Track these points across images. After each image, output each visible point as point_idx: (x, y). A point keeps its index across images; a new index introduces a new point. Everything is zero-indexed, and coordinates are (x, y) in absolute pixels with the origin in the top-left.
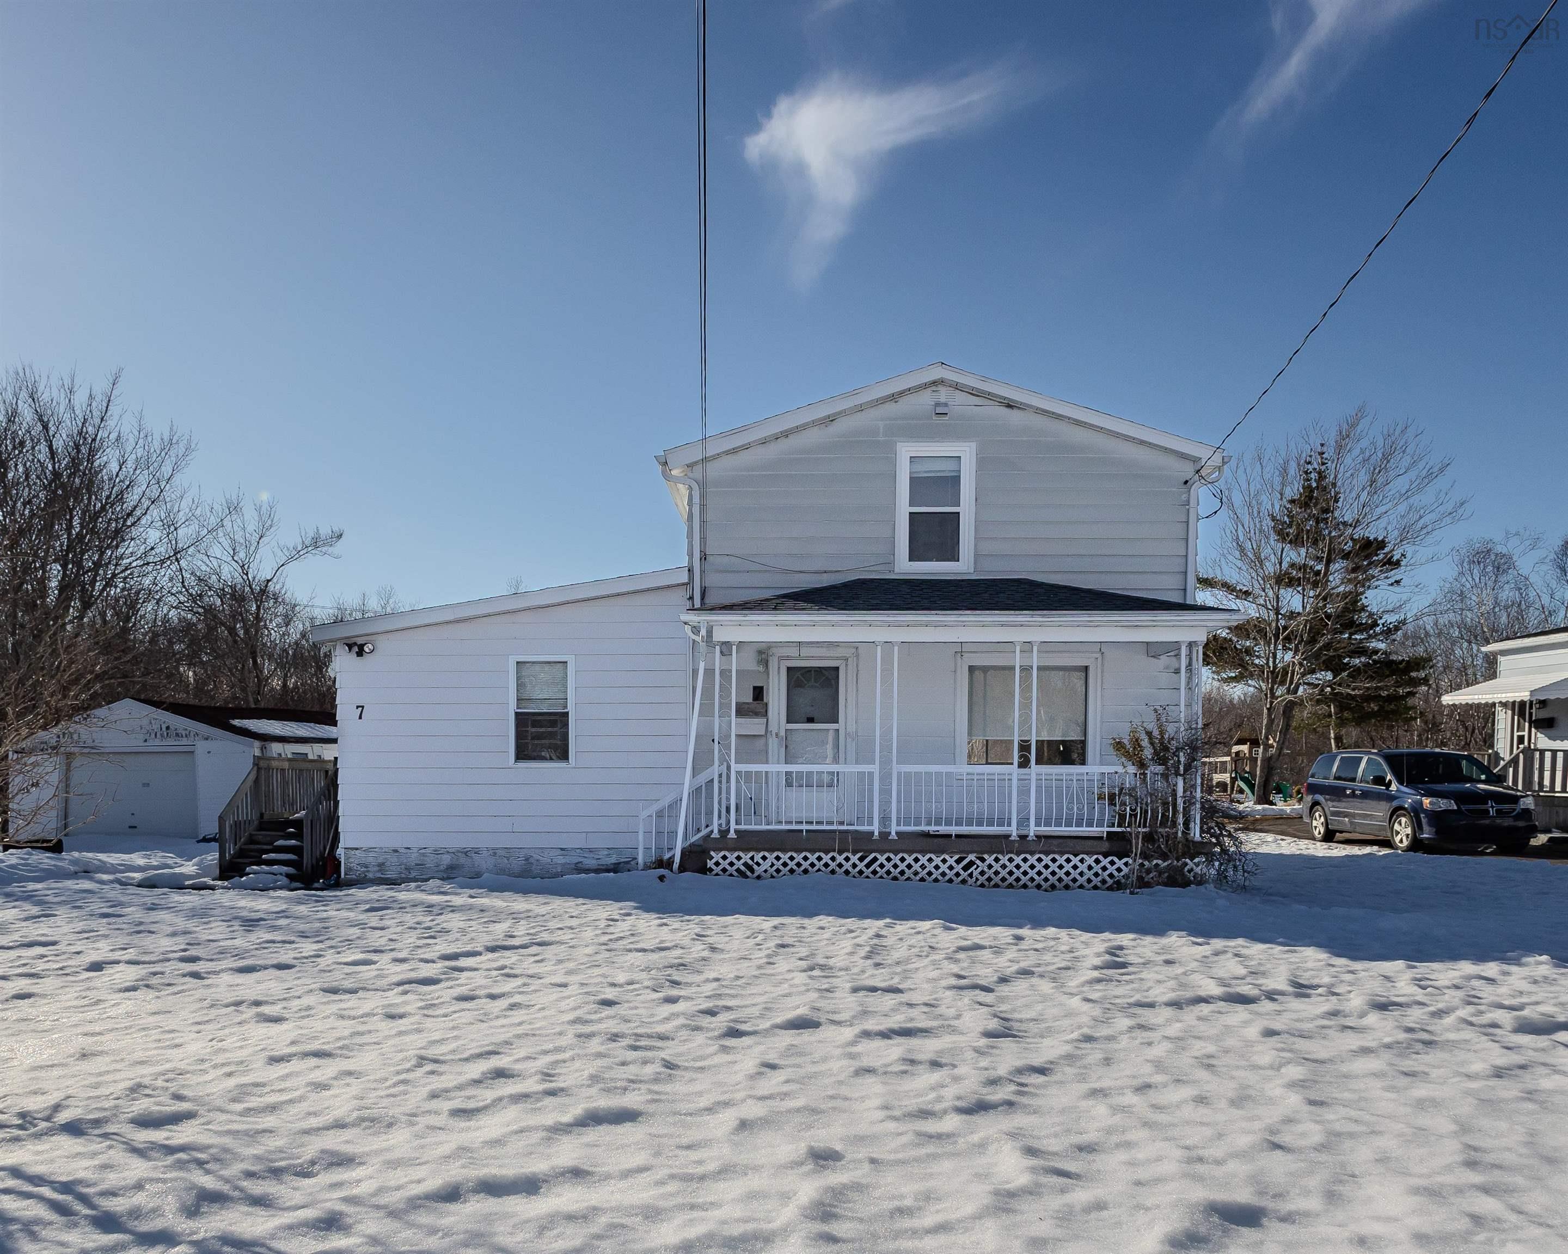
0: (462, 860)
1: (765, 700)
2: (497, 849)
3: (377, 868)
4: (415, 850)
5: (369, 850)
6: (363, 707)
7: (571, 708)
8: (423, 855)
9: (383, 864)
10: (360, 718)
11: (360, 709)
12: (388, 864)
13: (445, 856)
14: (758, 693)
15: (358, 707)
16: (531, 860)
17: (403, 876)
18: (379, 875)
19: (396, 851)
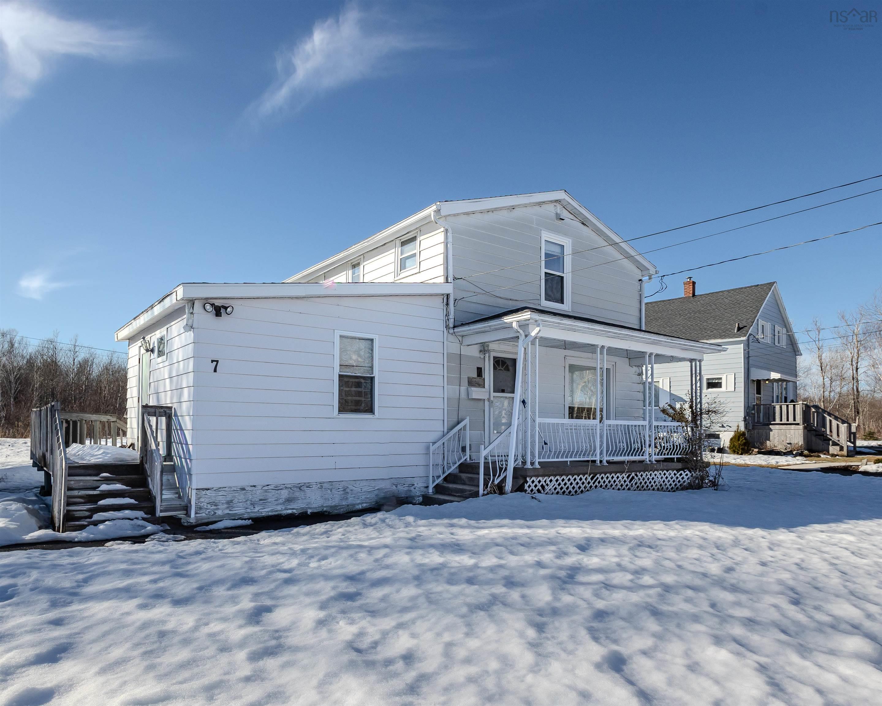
0: (297, 494)
1: (483, 377)
2: (324, 482)
3: (226, 506)
4: (260, 487)
5: (219, 489)
6: (217, 361)
7: (376, 374)
8: (266, 491)
9: (231, 501)
10: (215, 371)
11: (215, 363)
12: (236, 500)
13: (283, 492)
14: (480, 371)
15: (212, 361)
16: (348, 490)
17: (249, 510)
18: (227, 511)
19: (243, 489)
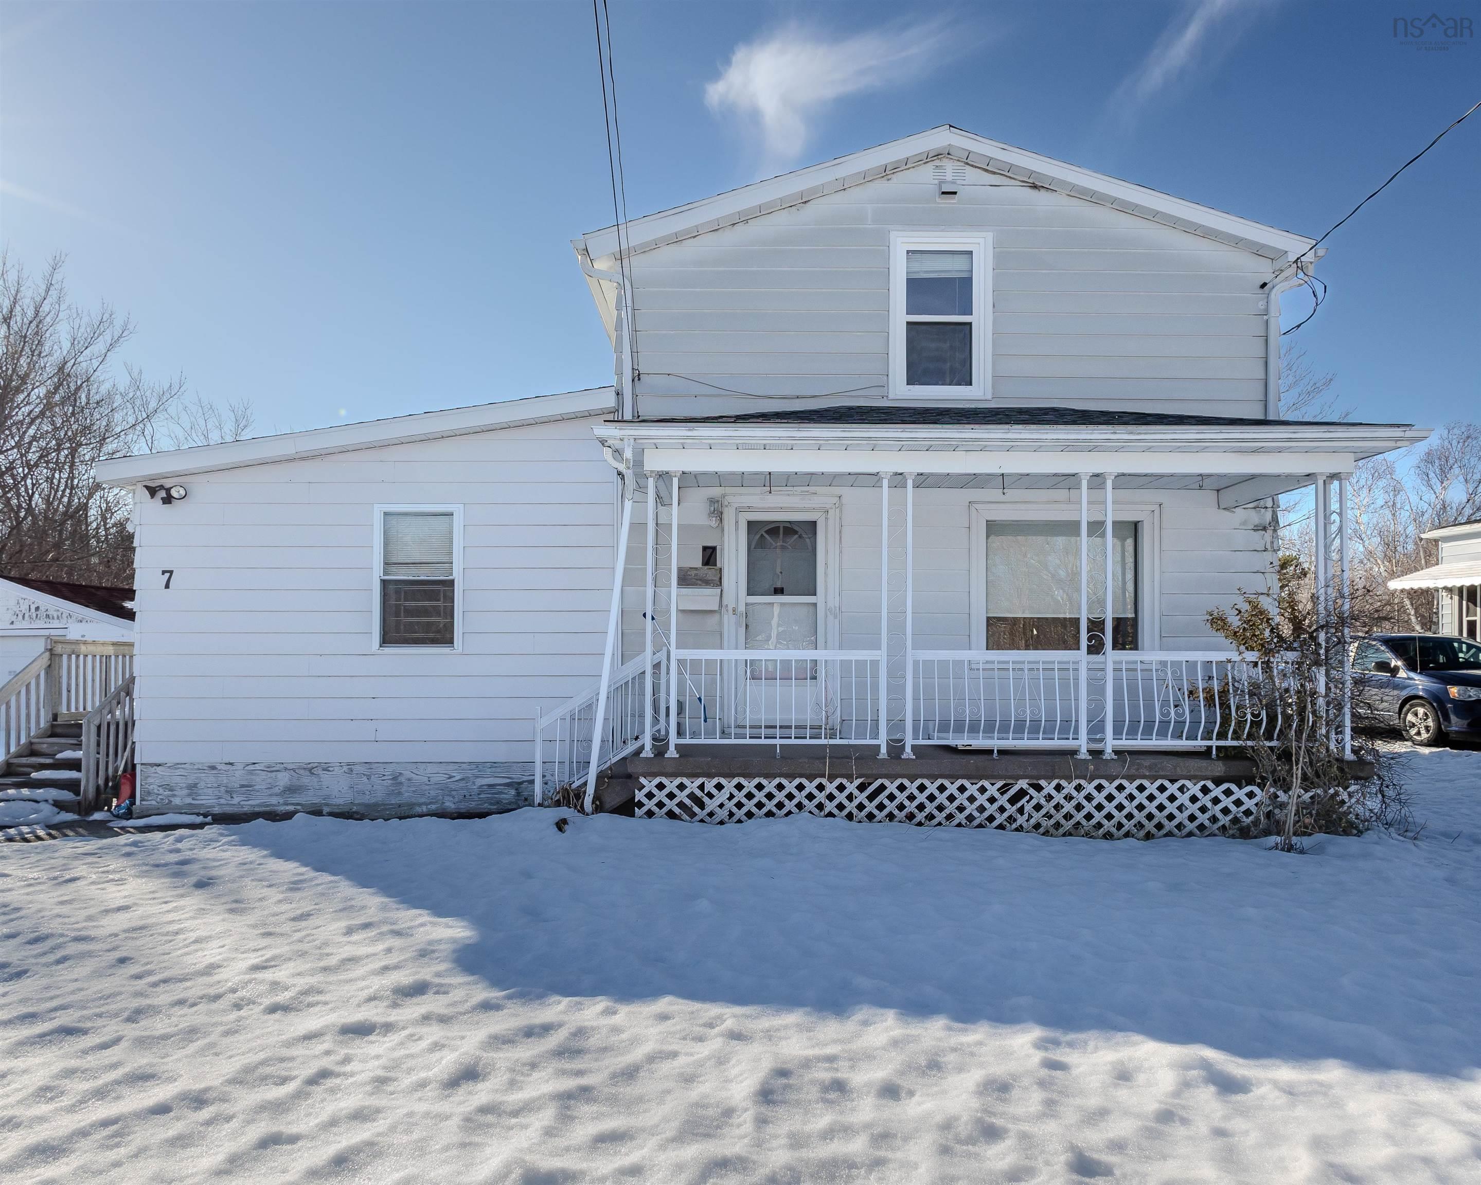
0: (306, 780)
1: (719, 565)
2: (354, 764)
3: (186, 792)
4: (241, 767)
5: (176, 766)
6: (171, 572)
7: (457, 575)
8: (251, 772)
9: (195, 785)
10: (167, 586)
11: (167, 575)
12: (202, 785)
13: (280, 775)
14: (710, 555)
15: (164, 572)
16: (402, 779)
17: (222, 801)
18: (189, 800)
19: (213, 768)
